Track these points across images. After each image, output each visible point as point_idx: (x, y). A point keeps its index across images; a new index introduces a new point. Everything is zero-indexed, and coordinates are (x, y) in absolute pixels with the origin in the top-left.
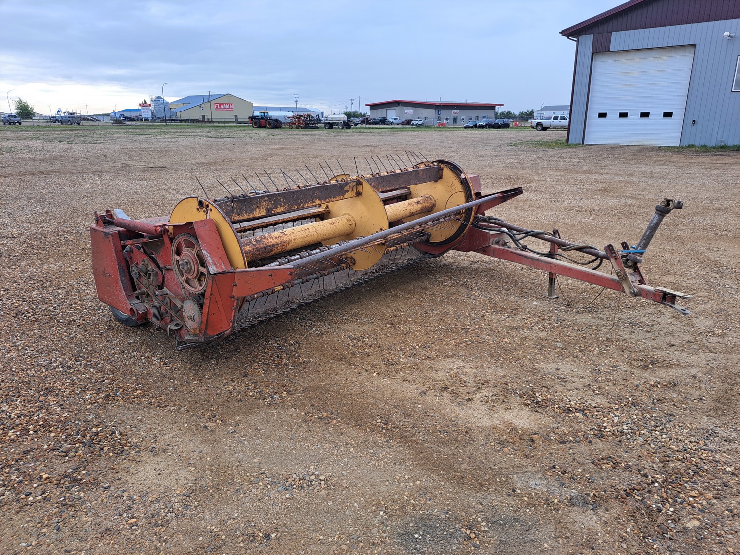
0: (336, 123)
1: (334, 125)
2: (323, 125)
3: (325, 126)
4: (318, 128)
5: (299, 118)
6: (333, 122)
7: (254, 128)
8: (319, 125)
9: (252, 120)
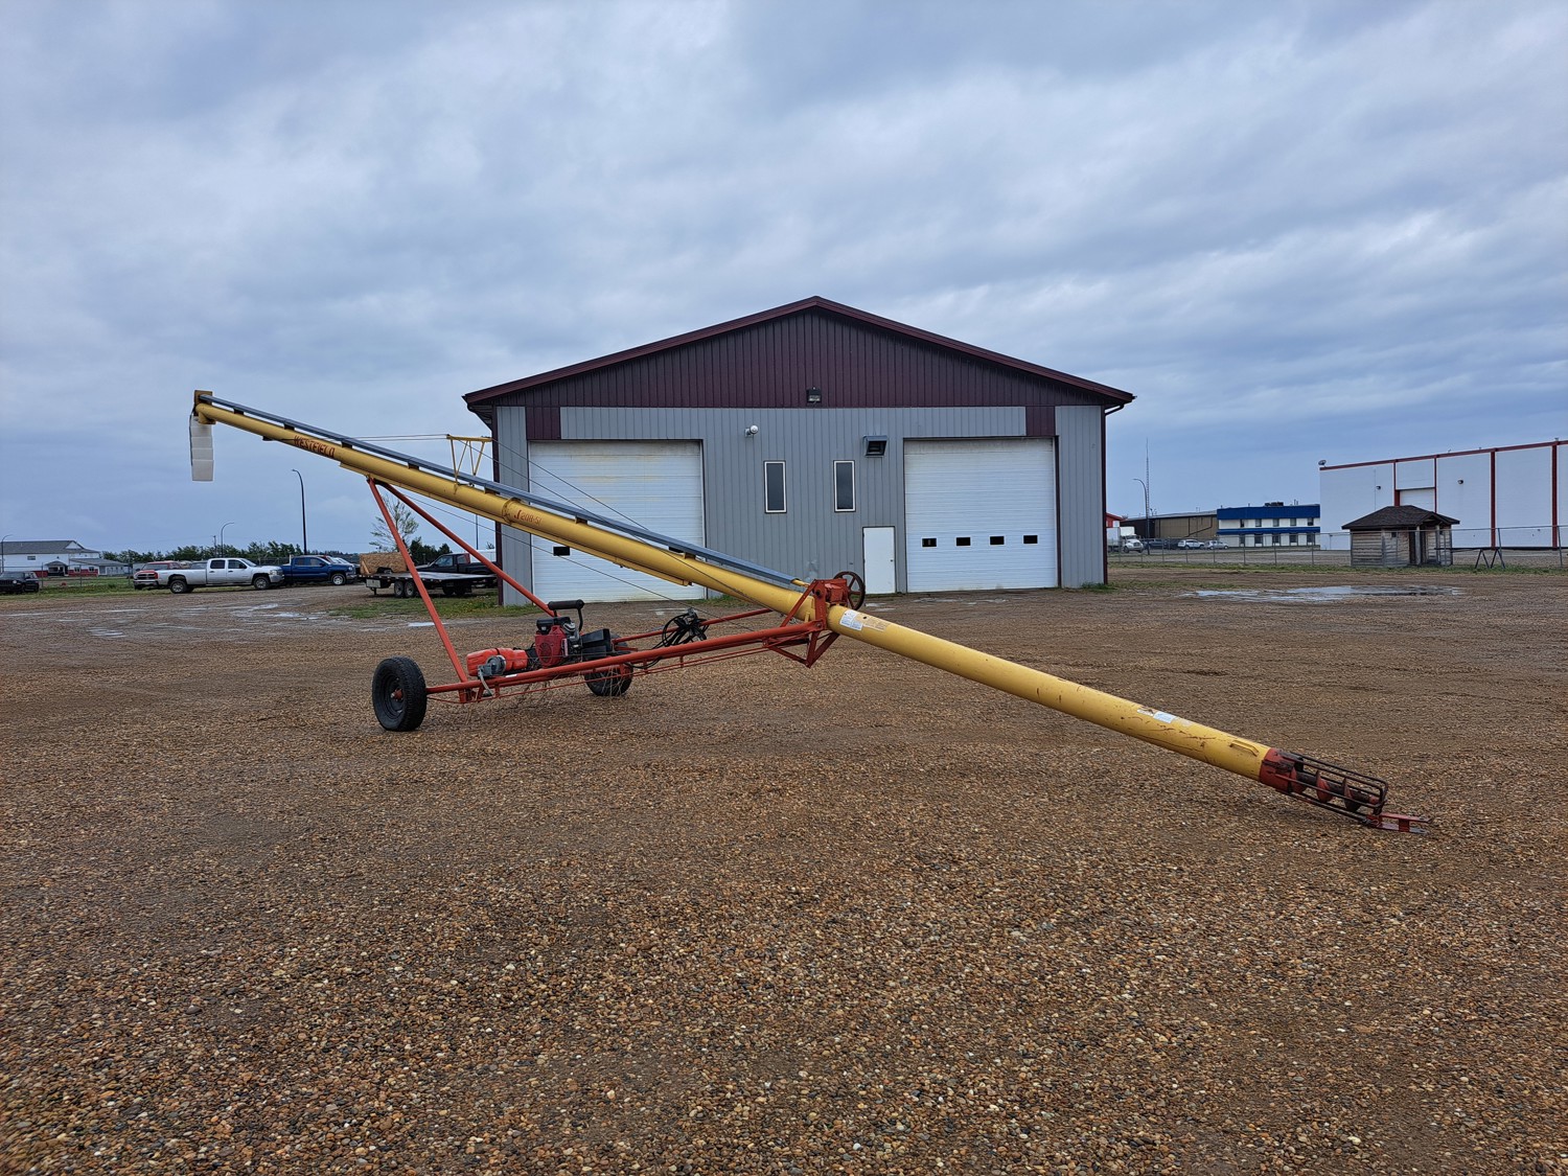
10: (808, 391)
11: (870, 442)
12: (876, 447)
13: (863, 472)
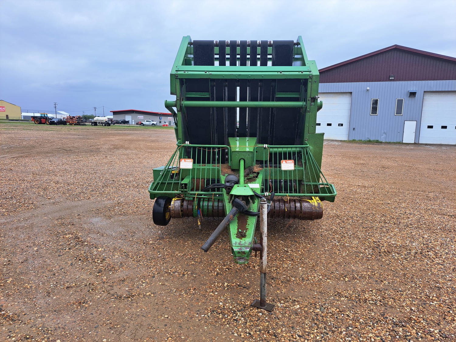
0: (100, 122)
1: (99, 124)
2: (91, 124)
3: (92, 124)
4: (86, 125)
5: (72, 118)
6: (98, 121)
7: (36, 124)
8: (86, 124)
9: (34, 119)
10: (389, 76)
11: (411, 93)
12: (413, 94)
13: (407, 103)
